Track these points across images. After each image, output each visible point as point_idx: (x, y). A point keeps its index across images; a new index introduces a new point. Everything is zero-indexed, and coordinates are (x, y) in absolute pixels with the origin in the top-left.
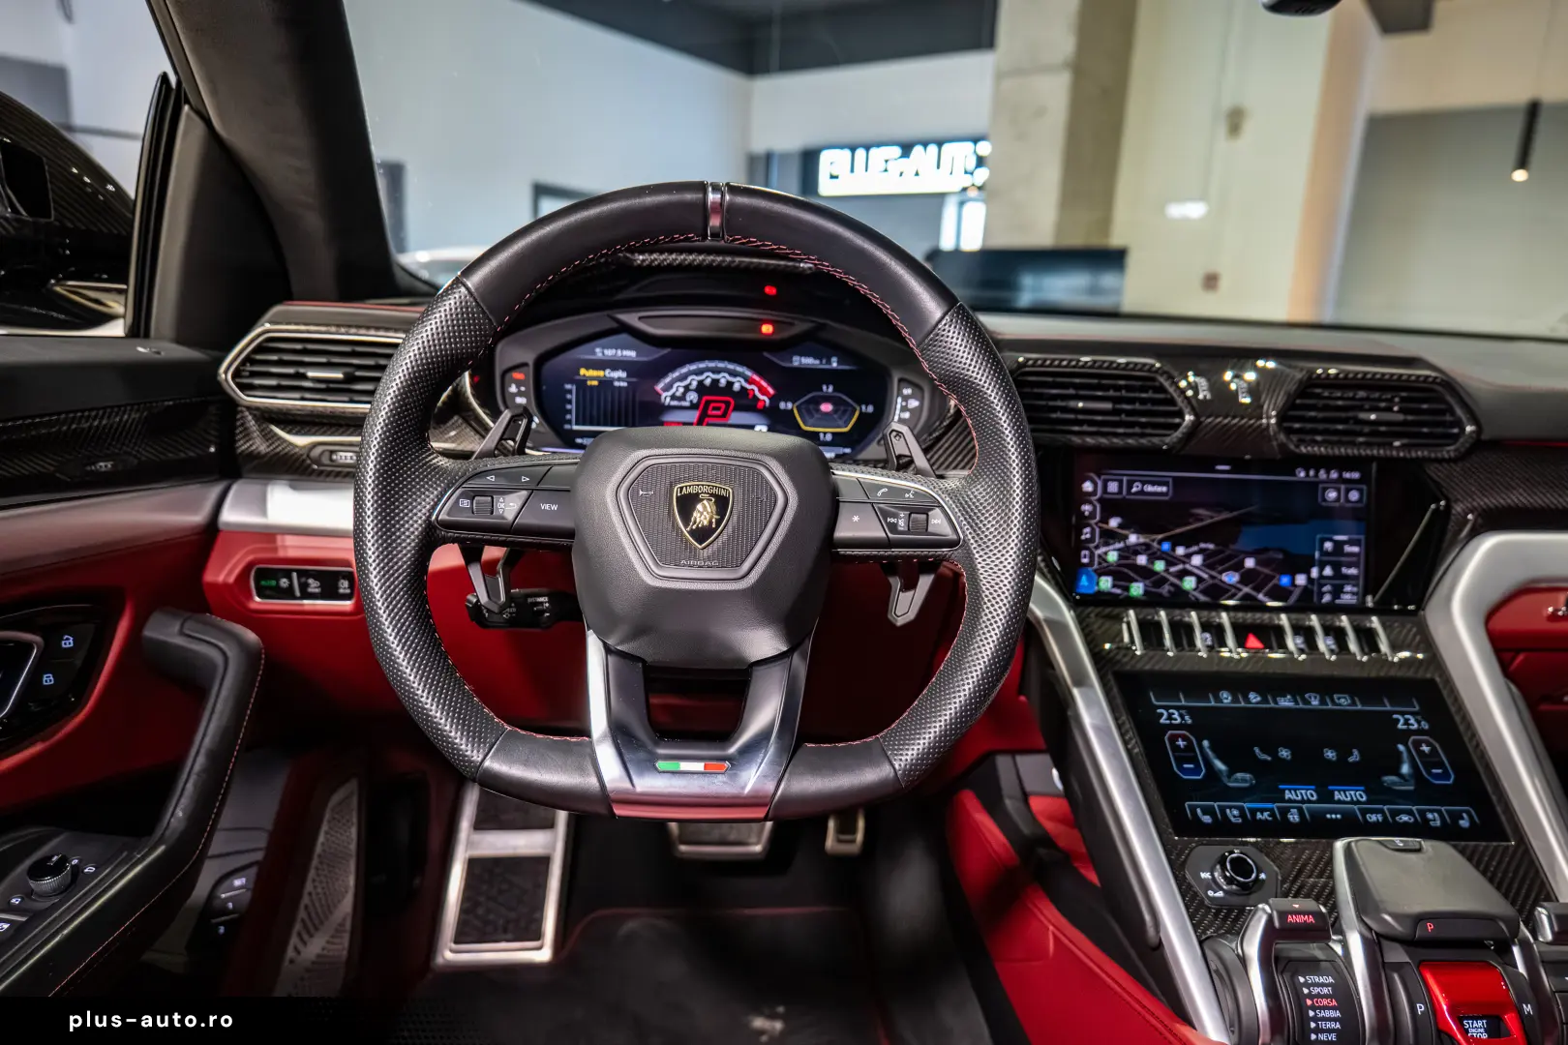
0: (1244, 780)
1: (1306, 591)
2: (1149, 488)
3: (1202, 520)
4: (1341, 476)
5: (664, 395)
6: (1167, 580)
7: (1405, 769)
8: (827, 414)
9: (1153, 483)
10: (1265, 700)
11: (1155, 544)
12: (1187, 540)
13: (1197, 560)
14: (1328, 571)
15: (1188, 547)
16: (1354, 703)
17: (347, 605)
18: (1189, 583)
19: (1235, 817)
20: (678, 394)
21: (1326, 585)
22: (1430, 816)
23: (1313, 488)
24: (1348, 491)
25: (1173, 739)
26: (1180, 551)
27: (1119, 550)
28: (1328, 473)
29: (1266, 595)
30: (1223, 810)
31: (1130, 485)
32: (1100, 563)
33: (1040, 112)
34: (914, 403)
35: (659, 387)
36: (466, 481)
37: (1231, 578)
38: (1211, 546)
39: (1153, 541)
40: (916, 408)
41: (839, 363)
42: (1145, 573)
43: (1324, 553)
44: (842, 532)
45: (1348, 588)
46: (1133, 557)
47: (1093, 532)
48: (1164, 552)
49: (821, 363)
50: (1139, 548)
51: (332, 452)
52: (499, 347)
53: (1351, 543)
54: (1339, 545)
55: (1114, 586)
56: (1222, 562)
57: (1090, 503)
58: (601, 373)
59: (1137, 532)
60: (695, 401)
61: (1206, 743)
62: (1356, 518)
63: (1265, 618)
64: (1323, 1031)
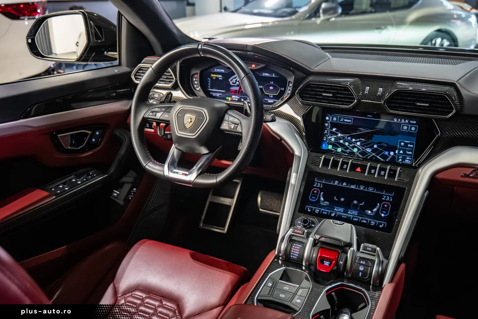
0: (326, 204)
1: (393, 157)
2: (346, 120)
3: (361, 131)
4: (409, 122)
5: (231, 82)
6: (349, 148)
7: (375, 210)
8: (271, 90)
9: (347, 119)
10: (347, 185)
11: (346, 137)
12: (356, 137)
13: (359, 143)
14: (401, 152)
15: (356, 139)
16: (374, 190)
17: (153, 130)
18: (355, 150)
19: (317, 211)
20: (234, 82)
21: (400, 156)
22: (372, 222)
23: (399, 125)
24: (411, 127)
25: (314, 190)
26: (354, 140)
27: (335, 138)
28: (405, 121)
29: (379, 157)
30: (315, 209)
31: (340, 119)
32: (329, 141)
35: (229, 80)
36: (153, 109)
38: (363, 140)
39: (346, 136)
41: (275, 75)
42: (342, 145)
43: (401, 146)
44: (222, 127)
45: (408, 158)
46: (339, 140)
47: (328, 131)
48: (349, 140)
49: (270, 75)
50: (341, 138)
51: (154, 94)
52: (192, 69)
53: (410, 144)
54: (406, 144)
55: (332, 148)
56: (366, 145)
57: (327, 123)
58: (216, 76)
59: (340, 133)
60: (238, 84)
61: (322, 193)
62: (413, 136)
63: (364, 163)
64: (294, 256)
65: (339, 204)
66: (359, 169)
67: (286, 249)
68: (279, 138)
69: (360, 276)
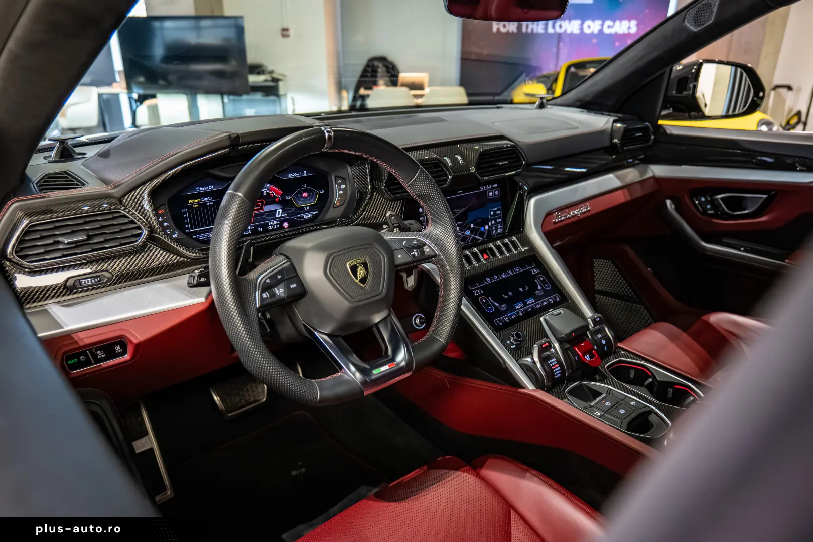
0: (505, 307)
1: (489, 231)
3: (456, 214)
4: (492, 186)
7: (539, 287)
8: (306, 197)
10: (498, 277)
14: (493, 222)
19: (507, 320)
21: (493, 228)
22: (550, 300)
23: (485, 193)
24: (495, 192)
25: (481, 300)
28: (489, 186)
30: (503, 319)
34: (343, 186)
36: (259, 285)
37: (468, 233)
38: (461, 223)
40: (344, 188)
41: (307, 173)
43: (492, 216)
44: (397, 263)
45: (499, 227)
49: (299, 175)
51: (79, 280)
53: (498, 210)
54: (495, 212)
56: (464, 228)
57: (422, 216)
58: (199, 200)
61: (490, 298)
62: (498, 201)
63: (487, 246)
64: (557, 374)
65: (514, 300)
66: (486, 257)
69: (606, 350)
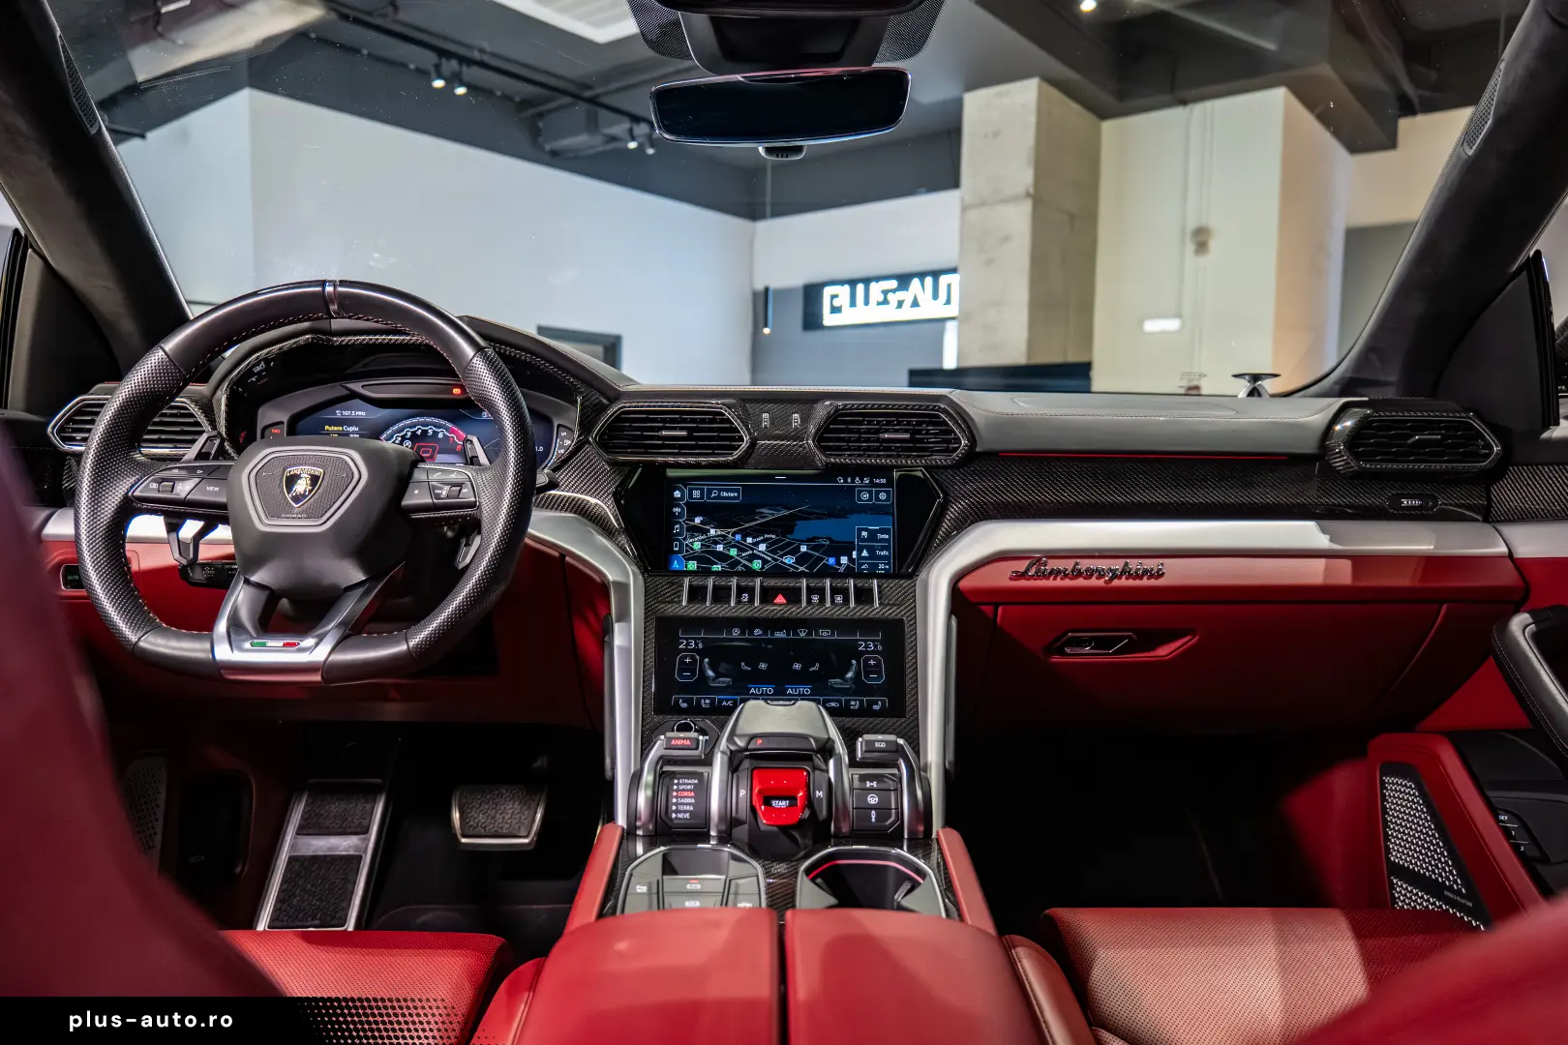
0: (723, 683)
1: (849, 567)
2: (725, 494)
3: (766, 517)
4: (871, 482)
6: (741, 562)
7: (850, 675)
9: (727, 491)
10: (765, 633)
11: (730, 536)
12: (755, 532)
13: (762, 547)
14: (865, 553)
15: (754, 537)
16: (833, 634)
18: (757, 565)
19: (705, 704)
20: (397, 442)
21: (863, 562)
22: (853, 703)
23: (850, 491)
24: (878, 493)
25: (684, 658)
26: (749, 540)
27: (702, 541)
28: (862, 480)
30: (699, 701)
31: (710, 492)
32: (687, 551)
33: (1006, 239)
34: (567, 442)
35: (383, 437)
36: (158, 472)
37: (789, 560)
38: (773, 536)
39: (728, 533)
40: (568, 446)
42: (723, 557)
43: (862, 540)
44: (407, 502)
45: (881, 566)
46: (714, 546)
47: (681, 528)
48: (738, 542)
50: (717, 539)
52: (261, 411)
53: (882, 531)
54: (873, 535)
55: (698, 567)
56: (782, 548)
57: (679, 506)
58: (340, 429)
59: (714, 527)
61: (707, 660)
62: (886, 513)
63: (791, 583)
64: (680, 812)
65: (759, 678)
66: (780, 599)
67: (653, 802)
68: (556, 554)
69: (873, 820)
